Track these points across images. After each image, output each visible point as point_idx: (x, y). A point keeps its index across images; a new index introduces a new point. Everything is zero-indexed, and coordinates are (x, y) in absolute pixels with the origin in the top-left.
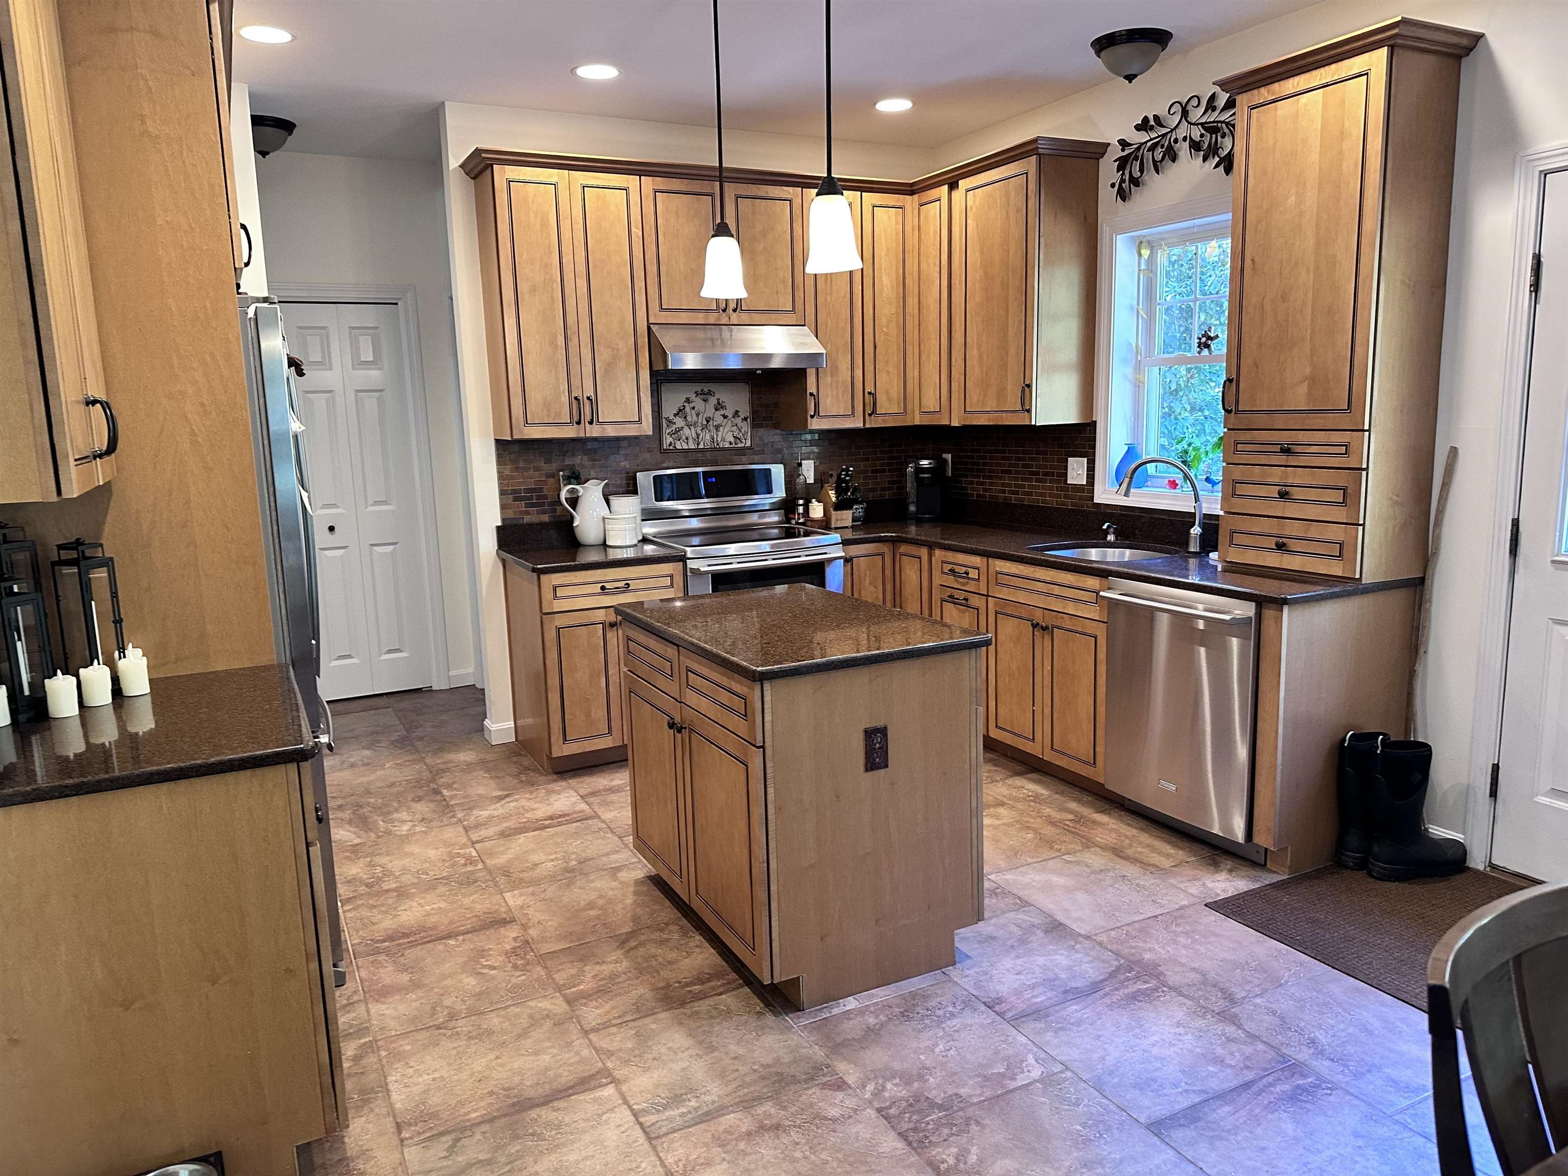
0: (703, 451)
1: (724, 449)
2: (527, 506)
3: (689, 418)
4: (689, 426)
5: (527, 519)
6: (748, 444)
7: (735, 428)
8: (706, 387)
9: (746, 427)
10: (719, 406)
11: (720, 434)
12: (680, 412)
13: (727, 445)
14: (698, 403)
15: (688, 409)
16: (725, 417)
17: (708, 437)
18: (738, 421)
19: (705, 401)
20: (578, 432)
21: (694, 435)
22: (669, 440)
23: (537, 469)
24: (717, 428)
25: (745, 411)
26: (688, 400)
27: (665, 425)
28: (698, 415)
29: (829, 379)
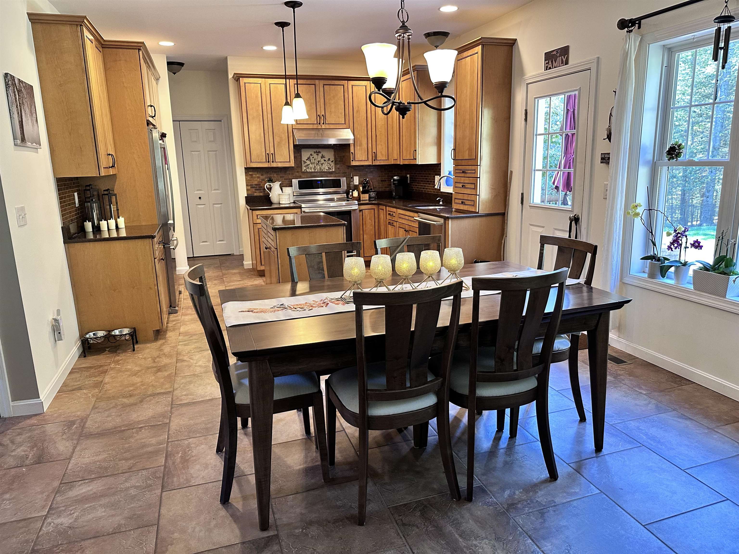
0: (317, 172)
1: (324, 172)
2: (255, 190)
3: (312, 161)
4: (312, 164)
5: (255, 194)
6: (334, 170)
7: (328, 165)
8: (318, 150)
9: (333, 164)
10: (323, 157)
11: (323, 167)
12: (308, 159)
13: (326, 171)
14: (315, 156)
15: (311, 158)
16: (325, 161)
17: (319, 167)
18: (330, 162)
19: (317, 155)
20: (269, 165)
21: (314, 167)
22: (305, 168)
23: (258, 177)
24: (322, 164)
25: (332, 159)
26: (311, 155)
27: (303, 163)
28: (315, 160)
29: (359, 147)
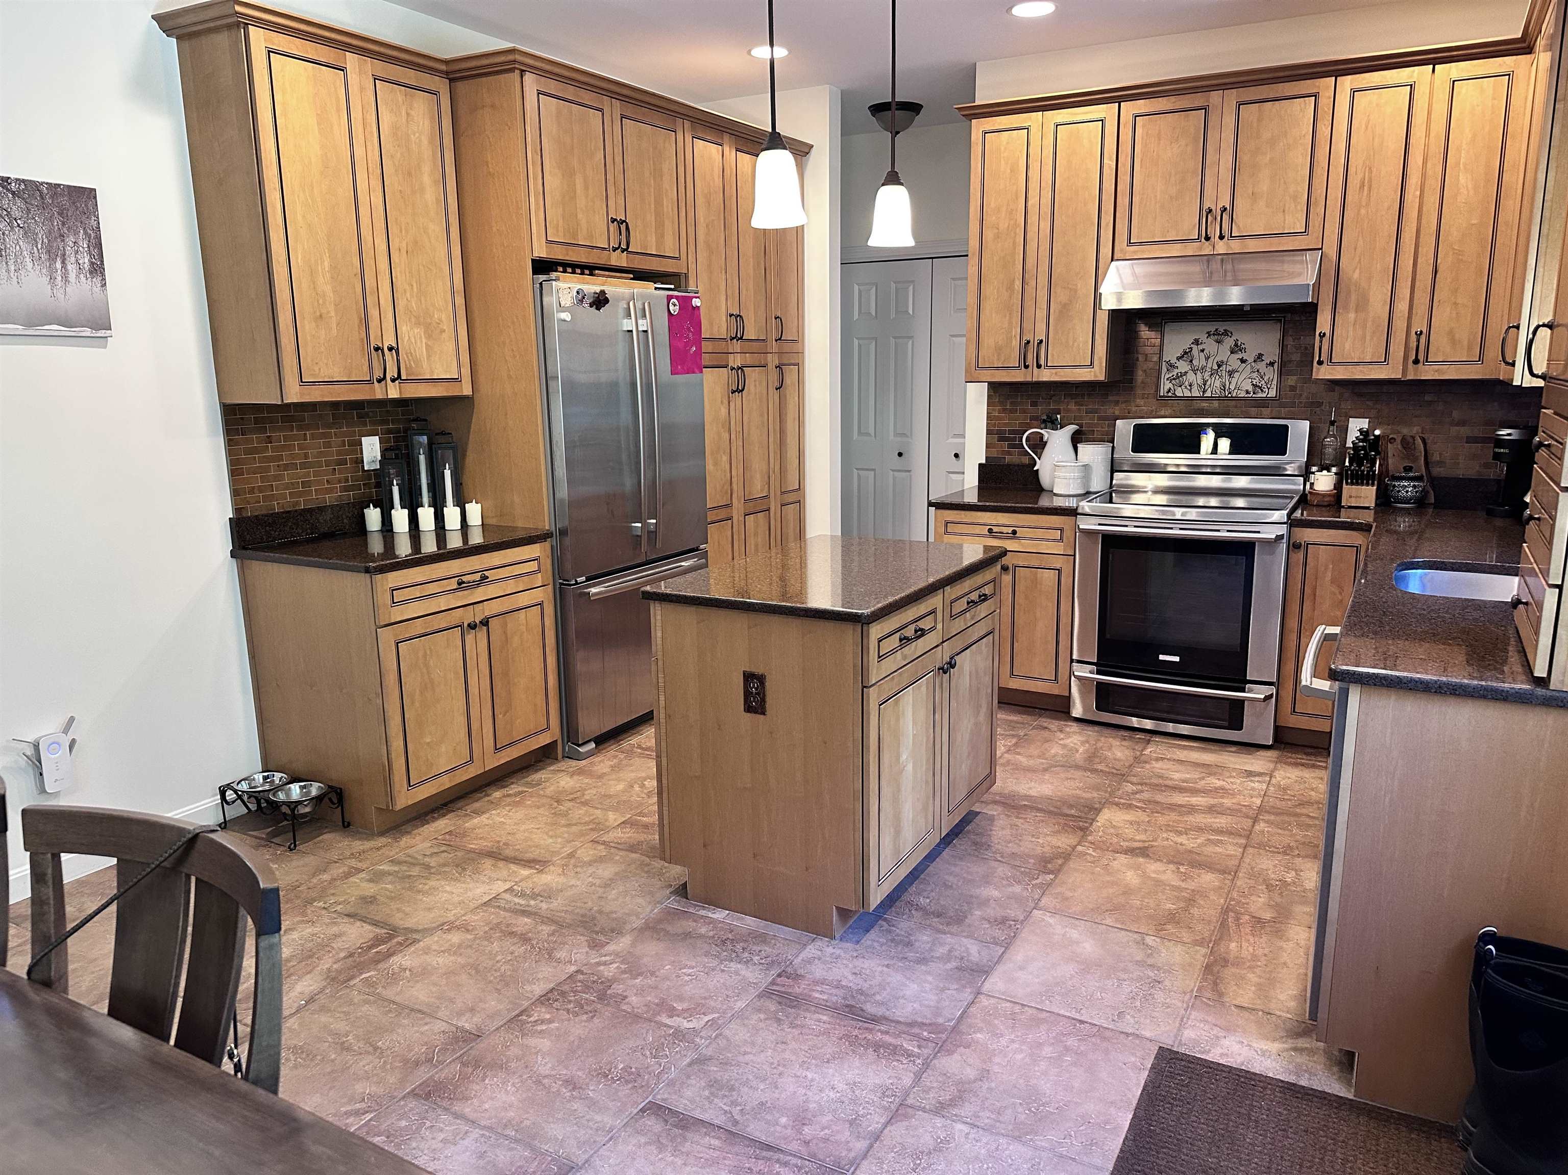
0: (1211, 399)
1: (1237, 399)
2: (1010, 446)
3: (1195, 362)
4: (1195, 371)
5: (1008, 459)
6: (1273, 393)
7: (1255, 375)
8: (1222, 327)
9: (1271, 374)
10: (1236, 349)
11: (1234, 381)
12: (1186, 355)
13: (1243, 394)
14: (1210, 345)
15: (1195, 352)
16: (1243, 361)
17: (1218, 383)
18: (1261, 366)
19: (1218, 342)
20: (1025, 375)
21: (1200, 382)
22: (1168, 385)
23: (1024, 411)
24: (1231, 373)
25: (1272, 352)
26: (1197, 342)
27: (1164, 369)
28: (1207, 358)
29: (1352, 316)
